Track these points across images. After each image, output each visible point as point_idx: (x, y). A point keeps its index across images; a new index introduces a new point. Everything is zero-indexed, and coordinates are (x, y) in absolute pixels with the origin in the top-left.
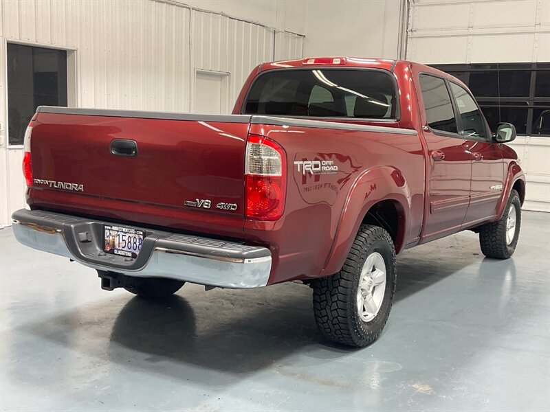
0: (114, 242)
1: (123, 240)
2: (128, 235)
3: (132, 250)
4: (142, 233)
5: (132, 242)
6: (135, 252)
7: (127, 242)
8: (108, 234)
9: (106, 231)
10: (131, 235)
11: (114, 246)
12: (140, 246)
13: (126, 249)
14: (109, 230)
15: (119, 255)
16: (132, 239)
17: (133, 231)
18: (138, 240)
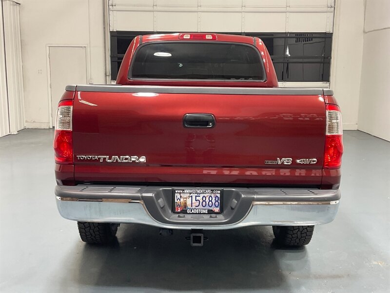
0: (186, 203)
1: (196, 200)
2: (202, 195)
3: (207, 207)
4: (219, 192)
5: (207, 200)
6: (211, 208)
7: (201, 201)
8: (179, 197)
9: (176, 195)
10: (206, 195)
11: (185, 206)
12: (217, 203)
13: (201, 207)
14: (180, 193)
15: (193, 213)
16: (207, 199)
17: (209, 191)
18: (214, 199)
